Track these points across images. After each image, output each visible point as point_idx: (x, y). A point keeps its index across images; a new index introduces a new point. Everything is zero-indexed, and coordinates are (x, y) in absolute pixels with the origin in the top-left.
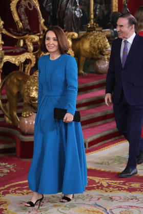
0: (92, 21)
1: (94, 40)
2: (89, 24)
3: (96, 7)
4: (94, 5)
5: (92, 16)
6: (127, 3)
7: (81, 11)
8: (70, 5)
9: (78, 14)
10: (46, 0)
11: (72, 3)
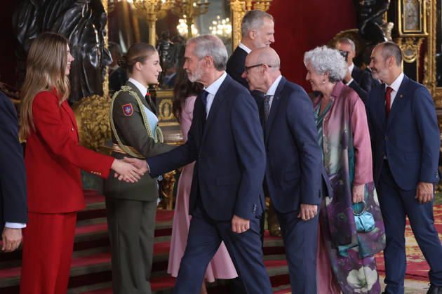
3: (162, 47)
7: (100, 54)
8: (76, 39)
9: (94, 61)
10: (25, 29)
11: (82, 35)
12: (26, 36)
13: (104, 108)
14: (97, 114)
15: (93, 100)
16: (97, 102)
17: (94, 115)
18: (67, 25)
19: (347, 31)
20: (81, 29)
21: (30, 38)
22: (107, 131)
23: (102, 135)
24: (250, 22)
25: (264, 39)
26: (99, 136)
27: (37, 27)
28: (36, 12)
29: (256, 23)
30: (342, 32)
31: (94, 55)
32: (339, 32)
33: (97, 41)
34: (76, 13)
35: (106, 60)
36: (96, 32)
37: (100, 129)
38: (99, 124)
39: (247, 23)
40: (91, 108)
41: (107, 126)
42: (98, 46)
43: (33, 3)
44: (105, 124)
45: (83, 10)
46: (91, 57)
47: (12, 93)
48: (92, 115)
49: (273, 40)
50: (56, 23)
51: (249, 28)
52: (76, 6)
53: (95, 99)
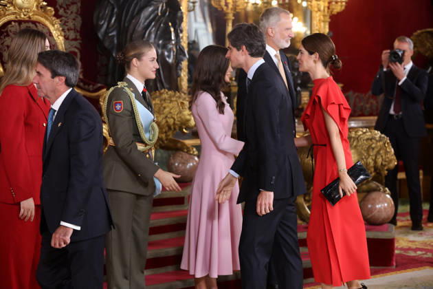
7: (175, 50)
8: (153, 36)
9: (169, 57)
10: (105, 26)
11: (159, 32)
12: (106, 33)
13: (171, 101)
14: (165, 108)
15: (161, 94)
16: (165, 96)
17: (162, 108)
18: (145, 22)
19: (423, 30)
20: (158, 25)
21: (110, 35)
22: (174, 124)
23: (170, 128)
24: (268, 19)
25: (281, 35)
26: (167, 128)
27: (116, 24)
28: (116, 10)
30: (419, 31)
31: (169, 51)
32: (416, 31)
33: (173, 38)
34: (153, 12)
35: (181, 56)
36: (172, 29)
37: (167, 122)
38: (166, 117)
39: (264, 21)
40: (159, 102)
41: (174, 120)
42: (173, 42)
43: (112, 2)
44: (172, 117)
45: (160, 8)
46: (166, 53)
47: (86, 87)
48: (160, 108)
50: (134, 21)
52: (153, 4)
53: (163, 93)
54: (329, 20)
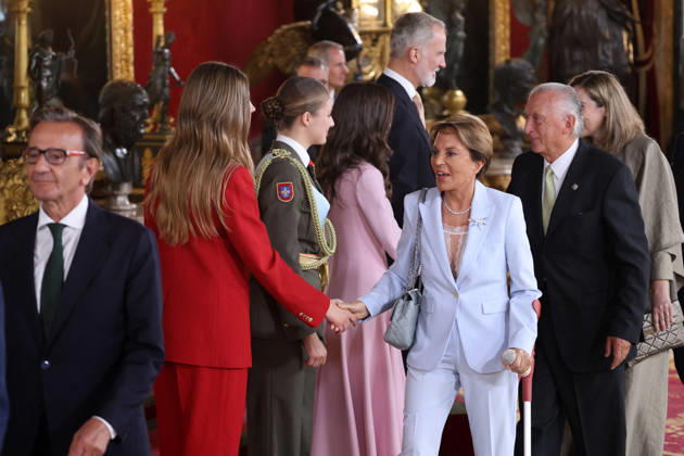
0: (24, 114)
1: (25, 195)
2: (11, 130)
3: (40, 60)
4: (31, 53)
5: (24, 97)
6: (166, 46)
19: (293, 25)
24: (411, 32)
25: (431, 62)
29: (420, 35)
30: (285, 27)
39: (405, 35)
49: (444, 65)
51: (409, 45)
54: (165, 10)
